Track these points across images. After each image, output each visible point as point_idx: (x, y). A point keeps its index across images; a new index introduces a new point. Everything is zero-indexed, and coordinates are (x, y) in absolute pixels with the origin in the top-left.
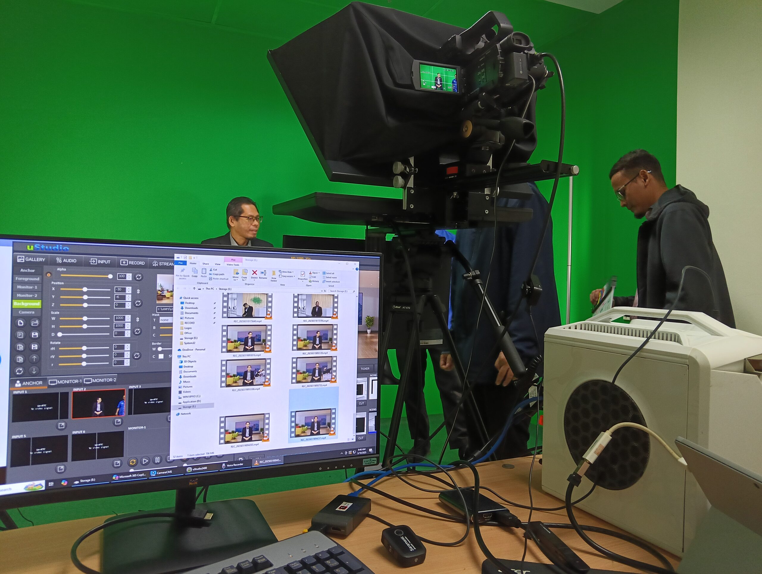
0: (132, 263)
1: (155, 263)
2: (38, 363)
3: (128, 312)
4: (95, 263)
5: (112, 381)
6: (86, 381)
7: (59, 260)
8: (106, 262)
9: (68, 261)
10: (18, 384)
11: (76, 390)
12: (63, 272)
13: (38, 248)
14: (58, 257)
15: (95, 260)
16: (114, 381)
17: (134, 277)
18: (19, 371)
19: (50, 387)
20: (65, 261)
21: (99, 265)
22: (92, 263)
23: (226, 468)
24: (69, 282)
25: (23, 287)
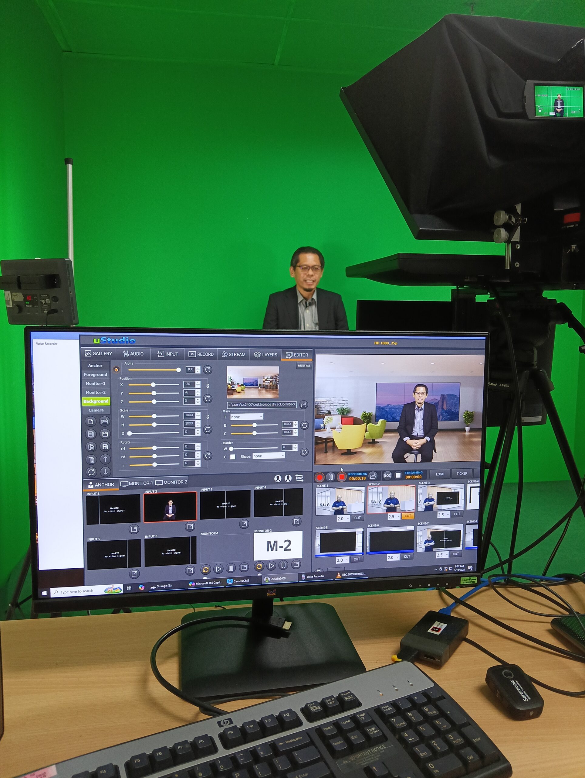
0: (201, 354)
1: (225, 354)
2: (109, 464)
3: (198, 408)
4: (163, 355)
5: (183, 483)
6: (157, 483)
7: (126, 354)
8: (174, 355)
9: (135, 354)
10: (91, 486)
11: (147, 492)
12: (131, 367)
13: (104, 341)
14: (125, 350)
15: (162, 352)
16: (186, 483)
17: (203, 370)
18: (91, 472)
19: (121, 488)
20: (132, 354)
21: (167, 358)
22: (160, 355)
23: (306, 579)
24: (138, 377)
25: (92, 384)
